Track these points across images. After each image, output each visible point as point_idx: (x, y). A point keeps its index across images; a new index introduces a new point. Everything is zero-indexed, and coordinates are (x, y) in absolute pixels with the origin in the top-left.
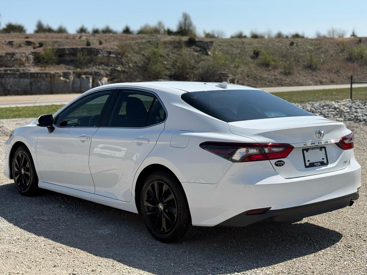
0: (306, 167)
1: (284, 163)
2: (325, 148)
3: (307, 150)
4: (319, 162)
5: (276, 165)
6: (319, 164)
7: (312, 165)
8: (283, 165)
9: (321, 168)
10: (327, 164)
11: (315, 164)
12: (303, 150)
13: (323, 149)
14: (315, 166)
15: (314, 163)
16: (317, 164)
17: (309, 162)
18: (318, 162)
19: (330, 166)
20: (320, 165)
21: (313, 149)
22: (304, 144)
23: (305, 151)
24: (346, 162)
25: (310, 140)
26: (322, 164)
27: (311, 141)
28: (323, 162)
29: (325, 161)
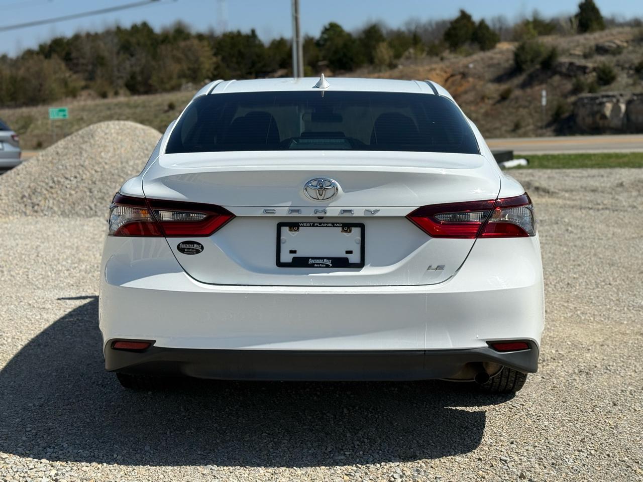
0: (280, 264)
1: (202, 248)
2: (362, 227)
3: (294, 226)
4: (328, 258)
5: (181, 249)
6: (329, 263)
7: (301, 263)
8: (198, 252)
9: (331, 274)
10: (360, 265)
11: (311, 261)
12: (280, 226)
14: (312, 266)
15: (309, 258)
18: (323, 258)
19: (364, 271)
20: (327, 266)
21: (314, 226)
22: (266, 210)
23: (286, 229)
24: (441, 268)
26: (340, 263)
27: (289, 204)
28: (347, 259)
29: (354, 258)
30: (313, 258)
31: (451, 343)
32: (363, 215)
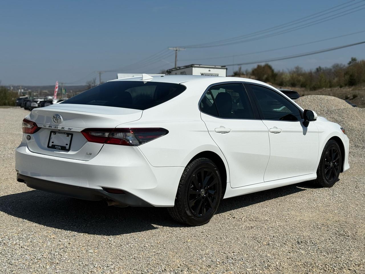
0: (48, 147)
3: (55, 132)
4: (60, 146)
5: (27, 138)
6: (60, 148)
7: (53, 147)
8: (30, 139)
9: (60, 152)
10: (68, 150)
11: (56, 147)
12: (51, 132)
13: (70, 136)
14: (55, 148)
16: (58, 147)
17: (53, 144)
19: (70, 153)
20: (59, 149)
21: (59, 133)
22: (44, 125)
23: (53, 133)
24: (91, 154)
25: (49, 123)
26: (63, 149)
28: (65, 147)
29: (67, 147)
30: (57, 146)
31: (88, 185)
32: (67, 130)
